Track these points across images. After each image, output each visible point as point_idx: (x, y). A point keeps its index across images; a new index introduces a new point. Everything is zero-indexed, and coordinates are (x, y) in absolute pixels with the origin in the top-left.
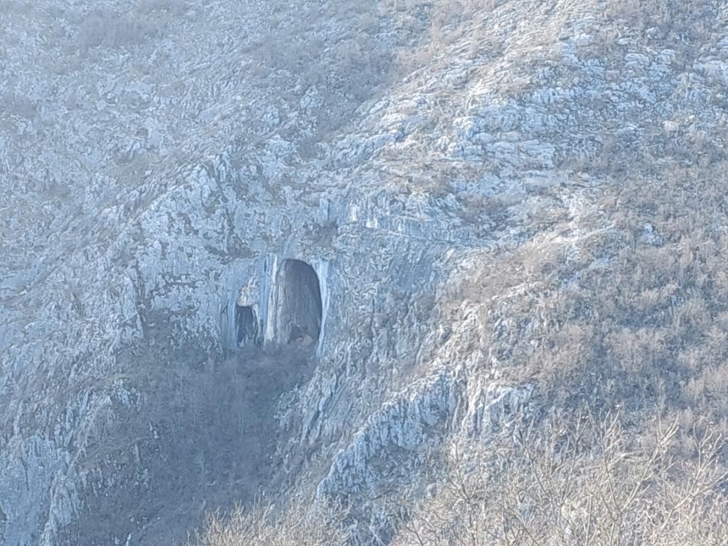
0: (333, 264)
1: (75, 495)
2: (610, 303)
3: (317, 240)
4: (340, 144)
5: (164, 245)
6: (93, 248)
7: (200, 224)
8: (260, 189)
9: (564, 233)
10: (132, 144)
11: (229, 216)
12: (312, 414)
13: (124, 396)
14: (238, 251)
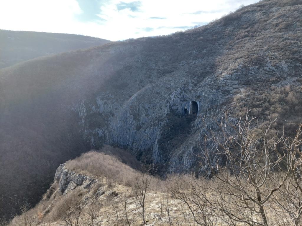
0: (200, 102)
1: (160, 135)
2: (251, 104)
3: (197, 98)
4: (201, 84)
5: (174, 100)
6: (163, 100)
7: (179, 96)
8: (188, 91)
9: (241, 94)
10: (169, 86)
11: (183, 95)
12: (197, 124)
13: (168, 121)
14: (185, 100)
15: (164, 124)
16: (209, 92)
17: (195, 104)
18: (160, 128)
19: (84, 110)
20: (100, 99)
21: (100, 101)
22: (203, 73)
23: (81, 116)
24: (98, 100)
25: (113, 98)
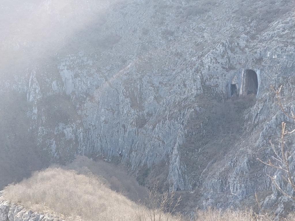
0: (262, 70)
1: (184, 136)
3: (256, 63)
4: (264, 35)
5: (209, 67)
6: (189, 69)
7: (220, 60)
8: (238, 50)
10: (200, 40)
11: (229, 58)
12: (255, 114)
13: (198, 109)
14: (231, 68)
15: (191, 116)
16: (279, 51)
17: (251, 75)
18: (183, 124)
19: (35, 89)
20: (66, 67)
21: (65, 71)
22: (268, 13)
23: (31, 100)
24: (62, 70)
25: (91, 64)
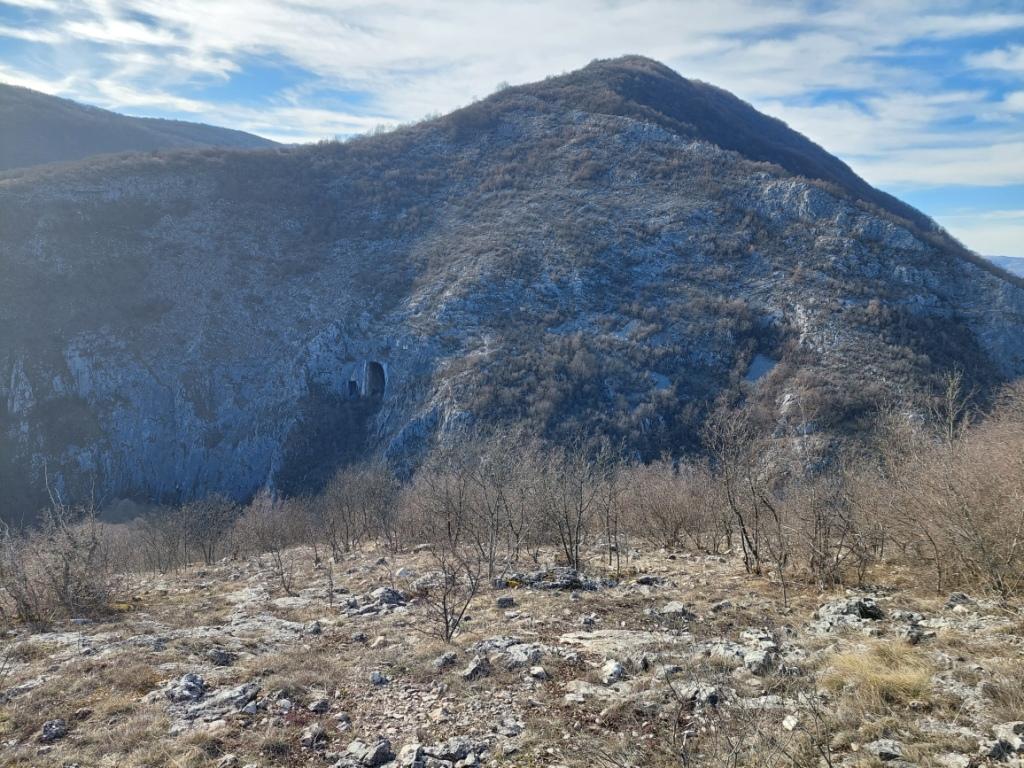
0: (389, 364)
1: (282, 460)
2: (500, 378)
3: (382, 354)
4: (391, 315)
8: (358, 333)
11: (345, 344)
12: (381, 424)
13: (302, 418)
14: (350, 359)
16: (411, 341)
19: (24, 391)
20: (78, 353)
21: (77, 359)
24: (70, 357)
